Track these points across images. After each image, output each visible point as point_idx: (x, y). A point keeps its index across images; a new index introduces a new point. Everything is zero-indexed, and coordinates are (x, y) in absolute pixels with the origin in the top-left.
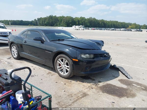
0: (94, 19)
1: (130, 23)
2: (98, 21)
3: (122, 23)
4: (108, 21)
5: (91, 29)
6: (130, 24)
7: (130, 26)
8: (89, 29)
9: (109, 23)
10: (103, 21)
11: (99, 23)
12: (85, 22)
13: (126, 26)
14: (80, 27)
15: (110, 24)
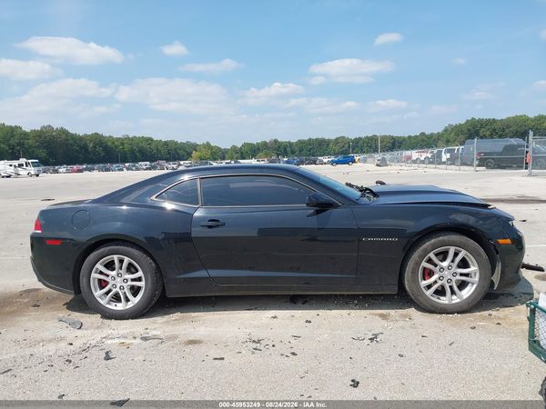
0: (63, 131)
1: (193, 141)
2: (81, 138)
3: (166, 143)
4: (118, 139)
5: (68, 172)
6: (195, 147)
7: (194, 152)
8: (56, 172)
9: (122, 144)
10: (99, 140)
11: (85, 148)
12: (26, 146)
13: (181, 152)
14: (21, 165)
15: (127, 147)
